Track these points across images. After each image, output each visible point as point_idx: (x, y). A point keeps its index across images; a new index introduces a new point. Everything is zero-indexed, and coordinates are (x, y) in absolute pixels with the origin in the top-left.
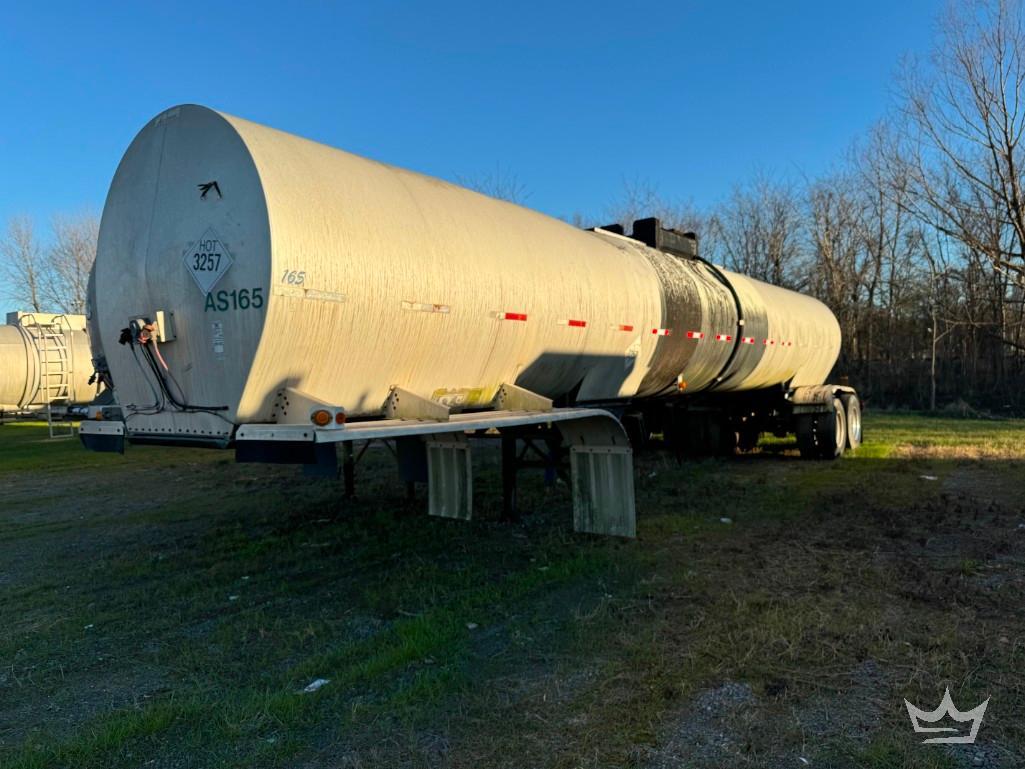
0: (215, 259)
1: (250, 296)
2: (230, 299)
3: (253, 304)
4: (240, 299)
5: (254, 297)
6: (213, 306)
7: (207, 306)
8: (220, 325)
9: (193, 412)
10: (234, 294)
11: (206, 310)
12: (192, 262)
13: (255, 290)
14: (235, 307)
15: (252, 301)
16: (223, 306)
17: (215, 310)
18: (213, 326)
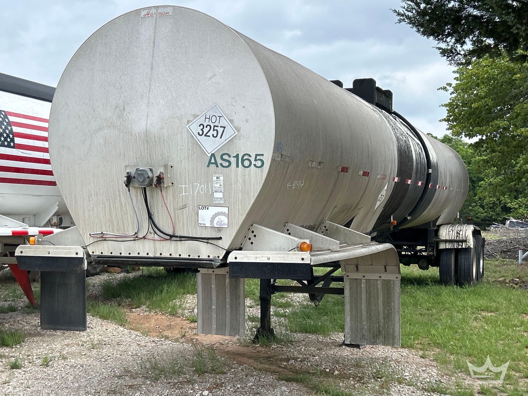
0: (220, 130)
1: (252, 159)
2: (233, 160)
3: (255, 165)
4: (243, 161)
5: (256, 160)
6: (216, 163)
7: (210, 163)
8: (222, 178)
9: (181, 240)
10: (237, 156)
11: (208, 166)
12: (196, 129)
13: (257, 155)
14: (238, 166)
15: (253, 162)
16: (226, 164)
17: (217, 166)
18: (215, 178)
